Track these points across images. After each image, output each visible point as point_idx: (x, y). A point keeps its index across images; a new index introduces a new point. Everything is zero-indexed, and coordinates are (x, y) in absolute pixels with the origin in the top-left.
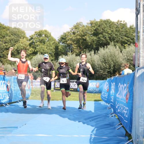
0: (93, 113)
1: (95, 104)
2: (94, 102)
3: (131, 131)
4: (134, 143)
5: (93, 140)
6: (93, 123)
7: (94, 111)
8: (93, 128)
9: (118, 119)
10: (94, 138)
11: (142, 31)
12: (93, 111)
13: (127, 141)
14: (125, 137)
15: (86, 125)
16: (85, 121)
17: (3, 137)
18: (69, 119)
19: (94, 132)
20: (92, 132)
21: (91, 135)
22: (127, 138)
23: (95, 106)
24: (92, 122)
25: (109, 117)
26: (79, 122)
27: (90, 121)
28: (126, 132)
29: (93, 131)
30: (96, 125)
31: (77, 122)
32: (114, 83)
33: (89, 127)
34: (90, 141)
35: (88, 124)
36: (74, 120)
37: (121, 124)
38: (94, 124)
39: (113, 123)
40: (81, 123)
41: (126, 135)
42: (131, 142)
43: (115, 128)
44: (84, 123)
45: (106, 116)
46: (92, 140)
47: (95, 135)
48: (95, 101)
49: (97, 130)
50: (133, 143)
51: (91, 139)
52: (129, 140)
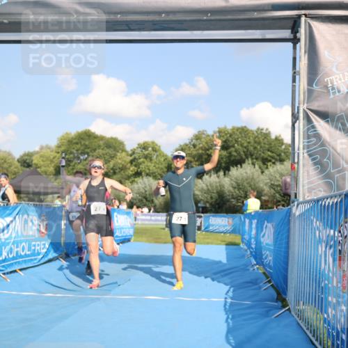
0: (225, 264)
1: (226, 249)
2: (224, 247)
3: (286, 294)
4: (293, 313)
5: (230, 306)
6: (227, 279)
7: (227, 261)
8: (228, 287)
9: (264, 273)
10: (231, 304)
11: (301, 146)
12: (224, 260)
13: (281, 309)
14: (276, 302)
15: (215, 282)
16: (214, 276)
17: (99, 299)
18: (191, 273)
19: (231, 294)
20: (226, 294)
21: (226, 298)
22: (280, 304)
23: (227, 254)
24: (225, 278)
25: (248, 270)
26: (206, 277)
27: (222, 276)
28: (279, 294)
29: (228, 292)
30: (231, 282)
31: (203, 277)
32: (256, 221)
33: (222, 285)
34: (225, 309)
35: (219, 282)
36: (198, 274)
37: (269, 282)
38: (229, 281)
39: (257, 279)
40: (209, 279)
41: (277, 299)
42: (288, 312)
43: (260, 288)
44: (213, 280)
45: (245, 268)
46: (227, 307)
47: (232, 298)
48: (227, 245)
49: (234, 291)
50: (290, 312)
51: (225, 305)
52: (284, 306)
